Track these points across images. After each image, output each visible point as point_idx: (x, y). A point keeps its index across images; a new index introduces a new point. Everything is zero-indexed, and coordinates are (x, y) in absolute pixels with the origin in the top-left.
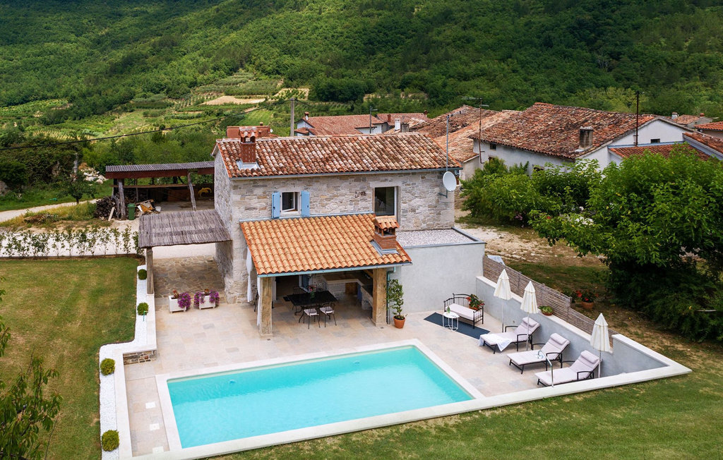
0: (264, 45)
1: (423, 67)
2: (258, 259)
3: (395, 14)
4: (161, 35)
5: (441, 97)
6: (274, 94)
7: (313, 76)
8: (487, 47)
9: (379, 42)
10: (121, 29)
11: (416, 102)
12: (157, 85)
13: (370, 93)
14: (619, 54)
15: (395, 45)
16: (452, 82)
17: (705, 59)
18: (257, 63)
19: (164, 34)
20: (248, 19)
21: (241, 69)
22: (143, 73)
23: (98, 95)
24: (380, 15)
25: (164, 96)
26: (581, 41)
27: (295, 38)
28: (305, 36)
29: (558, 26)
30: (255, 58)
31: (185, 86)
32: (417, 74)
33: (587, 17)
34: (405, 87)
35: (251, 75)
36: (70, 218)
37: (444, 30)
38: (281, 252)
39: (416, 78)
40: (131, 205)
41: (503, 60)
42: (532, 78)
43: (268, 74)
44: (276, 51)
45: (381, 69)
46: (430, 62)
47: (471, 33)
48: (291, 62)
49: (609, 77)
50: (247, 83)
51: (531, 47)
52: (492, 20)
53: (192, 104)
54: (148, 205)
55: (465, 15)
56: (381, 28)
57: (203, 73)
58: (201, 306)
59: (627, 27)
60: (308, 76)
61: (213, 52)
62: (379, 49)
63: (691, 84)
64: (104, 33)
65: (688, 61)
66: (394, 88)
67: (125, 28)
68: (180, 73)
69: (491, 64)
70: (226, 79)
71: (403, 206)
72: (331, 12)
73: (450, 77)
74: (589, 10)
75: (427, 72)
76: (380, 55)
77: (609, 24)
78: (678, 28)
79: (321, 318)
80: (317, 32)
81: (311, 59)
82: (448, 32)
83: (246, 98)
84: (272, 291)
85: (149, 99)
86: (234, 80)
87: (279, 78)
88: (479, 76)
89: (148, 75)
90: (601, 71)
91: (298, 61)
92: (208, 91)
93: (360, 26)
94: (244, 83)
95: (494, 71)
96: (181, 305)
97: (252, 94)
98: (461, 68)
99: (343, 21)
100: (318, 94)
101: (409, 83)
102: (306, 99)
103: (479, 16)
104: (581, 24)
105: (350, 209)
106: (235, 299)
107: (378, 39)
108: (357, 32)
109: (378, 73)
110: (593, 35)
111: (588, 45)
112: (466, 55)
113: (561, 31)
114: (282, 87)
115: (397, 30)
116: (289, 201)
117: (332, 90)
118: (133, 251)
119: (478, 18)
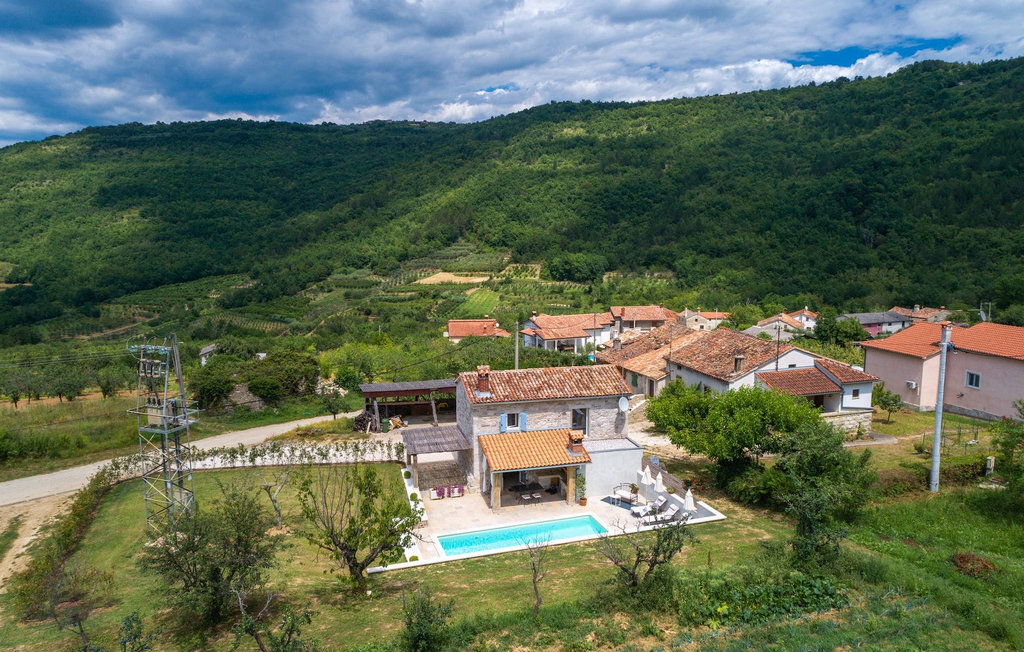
0: (487, 209)
1: (672, 240)
2: (491, 461)
3: (642, 172)
4: (362, 192)
5: (690, 277)
6: (500, 271)
7: (546, 249)
8: (744, 215)
9: (622, 207)
10: (312, 183)
11: (662, 283)
12: (360, 258)
13: (611, 270)
14: (887, 227)
15: (641, 211)
16: (703, 259)
17: (976, 235)
18: (480, 231)
19: (366, 190)
20: (468, 174)
21: (460, 239)
22: (342, 242)
23: (287, 270)
24: (625, 172)
25: (368, 272)
26: (847, 210)
27: (525, 200)
28: (536, 197)
29: (824, 191)
30: (476, 224)
31: (393, 260)
32: (665, 248)
33: (856, 180)
34: (650, 264)
35: (472, 247)
36: (334, 432)
37: (698, 194)
38: (506, 456)
39: (663, 254)
40: (385, 420)
41: (760, 232)
42: (791, 255)
43: (493, 245)
44: (502, 216)
45: (623, 241)
46: (679, 234)
47: (728, 198)
48: (520, 230)
49: (872, 255)
50: (469, 257)
51: (793, 217)
52: (752, 182)
53: (402, 282)
54: (398, 420)
55: (722, 174)
56: (627, 189)
57: (414, 243)
58: (452, 495)
59: (898, 194)
60: (540, 248)
61: (427, 216)
62: (622, 215)
63: (958, 265)
64: (290, 188)
65: (958, 237)
66: (638, 264)
67: (317, 181)
68: (387, 243)
69: (747, 237)
70: (442, 251)
71: (592, 422)
72: (568, 166)
73: (702, 252)
74: (860, 172)
75: (676, 246)
76: (624, 224)
77: (879, 191)
78: (951, 197)
79: (533, 501)
80: (551, 192)
81: (543, 227)
82: (702, 197)
83: (467, 276)
84: (501, 481)
85: (351, 276)
86: (453, 252)
87: (507, 251)
88: (733, 251)
89: (347, 245)
90: (865, 248)
91: (528, 230)
92: (421, 267)
93: (601, 186)
94: (465, 256)
95: (750, 246)
96: (439, 494)
97: (475, 271)
98: (713, 241)
99: (582, 179)
100: (551, 271)
101: (655, 259)
102: (537, 278)
103: (737, 175)
104: (849, 189)
105: (555, 424)
106: (475, 490)
107: (622, 203)
108: (597, 194)
109: (621, 246)
110: (861, 203)
111: (854, 215)
112: (721, 226)
113: (826, 198)
114: (509, 263)
115: (643, 193)
116: (512, 420)
117: (567, 267)
118: (395, 458)
119: (738, 178)
